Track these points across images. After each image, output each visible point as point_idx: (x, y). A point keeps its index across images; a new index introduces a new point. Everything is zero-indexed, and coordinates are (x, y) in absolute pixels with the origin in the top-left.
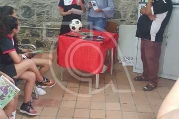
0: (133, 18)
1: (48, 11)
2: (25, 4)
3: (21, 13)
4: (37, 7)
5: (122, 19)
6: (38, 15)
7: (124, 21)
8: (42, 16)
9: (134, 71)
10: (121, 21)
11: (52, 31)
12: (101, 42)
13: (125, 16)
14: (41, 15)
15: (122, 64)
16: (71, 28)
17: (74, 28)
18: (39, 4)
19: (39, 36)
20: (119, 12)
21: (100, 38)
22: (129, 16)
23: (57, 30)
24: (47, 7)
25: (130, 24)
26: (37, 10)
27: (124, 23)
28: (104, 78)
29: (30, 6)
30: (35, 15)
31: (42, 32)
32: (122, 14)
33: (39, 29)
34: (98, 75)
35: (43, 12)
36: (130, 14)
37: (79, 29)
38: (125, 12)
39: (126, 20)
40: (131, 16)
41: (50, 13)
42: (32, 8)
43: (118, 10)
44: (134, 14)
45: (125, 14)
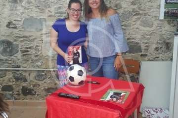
0: (159, 51)
1: (37, 46)
2: (4, 38)
4: (21, 41)
5: (142, 53)
6: (23, 52)
7: (146, 55)
8: (29, 53)
10: (142, 55)
11: (43, 73)
13: (147, 50)
14: (28, 51)
18: (24, 37)
19: (26, 80)
20: (137, 43)
22: (153, 50)
24: (36, 41)
25: (156, 59)
26: (22, 45)
27: (146, 58)
29: (11, 40)
30: (20, 52)
31: (29, 75)
32: (143, 46)
33: (25, 71)
35: (30, 48)
36: (154, 46)
39: (148, 54)
40: (156, 49)
41: (40, 48)
42: (14, 43)
43: (137, 41)
44: (160, 46)
45: (146, 46)
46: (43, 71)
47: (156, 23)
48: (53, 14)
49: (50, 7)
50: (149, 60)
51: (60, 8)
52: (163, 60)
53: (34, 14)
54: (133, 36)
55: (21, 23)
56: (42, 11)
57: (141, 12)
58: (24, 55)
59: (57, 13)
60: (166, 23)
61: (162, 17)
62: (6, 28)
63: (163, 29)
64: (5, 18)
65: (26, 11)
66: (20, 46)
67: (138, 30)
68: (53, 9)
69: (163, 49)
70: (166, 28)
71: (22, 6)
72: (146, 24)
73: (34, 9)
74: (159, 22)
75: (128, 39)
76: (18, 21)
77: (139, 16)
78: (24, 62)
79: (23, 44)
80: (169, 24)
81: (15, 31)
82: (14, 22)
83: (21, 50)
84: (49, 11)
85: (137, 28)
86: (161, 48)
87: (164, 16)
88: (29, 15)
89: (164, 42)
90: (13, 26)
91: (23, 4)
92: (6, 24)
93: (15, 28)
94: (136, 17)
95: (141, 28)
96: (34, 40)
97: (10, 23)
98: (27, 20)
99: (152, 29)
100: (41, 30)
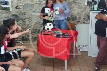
0: (85, 20)
1: (29, 17)
2: (14, 14)
6: (23, 20)
7: (79, 22)
9: (89, 55)
10: (77, 22)
12: (68, 38)
13: (80, 19)
14: (25, 20)
15: (80, 50)
16: (46, 28)
17: (48, 29)
18: (23, 13)
20: (75, 16)
21: (66, 35)
22: (83, 19)
23: (35, 29)
25: (84, 23)
27: (80, 23)
28: (70, 62)
29: (18, 14)
30: (21, 20)
33: (24, 29)
34: (67, 61)
35: (26, 18)
36: (83, 17)
37: (52, 29)
39: (80, 21)
40: (84, 19)
41: (31, 18)
42: (19, 16)
43: (75, 15)
44: (85, 17)
45: (80, 17)
47: (83, 7)
48: (37, 2)
50: (81, 24)
52: (87, 24)
53: (28, 3)
54: (73, 13)
55: (22, 7)
57: (77, 2)
58: (23, 22)
59: (39, 2)
60: (88, 7)
62: (15, 9)
63: (87, 10)
64: (15, 4)
66: (21, 17)
67: (75, 10)
69: (87, 19)
70: (88, 9)
72: (79, 7)
74: (85, 6)
75: (71, 14)
76: (21, 5)
77: (76, 4)
78: (23, 25)
79: (23, 16)
81: (20, 10)
82: (19, 6)
83: (22, 19)
85: (75, 9)
87: (87, 4)
88: (26, 3)
89: (87, 15)
90: (19, 8)
92: (15, 7)
93: (20, 9)
94: (75, 4)
95: (77, 9)
97: (17, 6)
98: (25, 5)
99: (82, 9)
100: (31, 10)
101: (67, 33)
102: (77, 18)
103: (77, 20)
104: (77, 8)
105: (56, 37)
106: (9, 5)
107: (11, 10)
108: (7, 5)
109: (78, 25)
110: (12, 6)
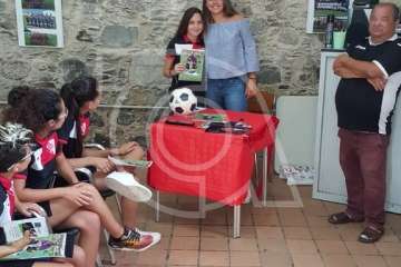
0: (307, 82)
1: (122, 70)
2: (71, 57)
3: (62, 74)
5: (282, 84)
7: (286, 87)
8: (109, 80)
10: (281, 87)
11: (130, 114)
12: (245, 135)
13: (288, 79)
14: (107, 78)
15: (286, 180)
19: (102, 124)
20: (275, 68)
21: (240, 127)
22: (298, 78)
24: (121, 61)
25: (302, 93)
27: (288, 92)
29: (82, 59)
31: (108, 115)
32: (283, 73)
33: (102, 109)
34: (239, 207)
35: (110, 72)
36: (299, 73)
38: (288, 68)
39: (290, 85)
40: (302, 78)
41: (126, 73)
42: (87, 64)
43: (274, 64)
44: (307, 74)
45: (289, 73)
46: (130, 110)
47: (302, 38)
48: (149, 21)
49: (144, 10)
50: (292, 94)
51: (159, 12)
52: (311, 95)
53: (119, 20)
54: (268, 57)
55: (99, 34)
56: (132, 15)
57: (280, 21)
59: (156, 19)
60: (316, 39)
61: (310, 30)
62: (76, 41)
63: (313, 48)
64: (74, 25)
65: (109, 15)
67: (275, 48)
68: (149, 13)
69: (312, 77)
70: (316, 46)
71: (103, 8)
72: (287, 39)
73: (121, 12)
74: (306, 37)
75: (261, 62)
76: (95, 30)
77: (277, 28)
80: (321, 40)
81: (90, 46)
82: (88, 32)
84: (144, 16)
85: (274, 46)
86: (309, 76)
87: (314, 28)
88: (112, 22)
89: (314, 67)
90: (87, 38)
91: (104, 4)
92: (76, 34)
93: (90, 41)
94: (273, 28)
95: (280, 45)
96: (117, 60)
97: (82, 33)
98: (108, 28)
99: (296, 47)
100: (129, 45)
101: (242, 120)
102: (279, 74)
103: (280, 81)
104: (279, 41)
105: (207, 130)
106: (55, 28)
107: (60, 44)
108: (48, 27)
109: (282, 97)
110: (65, 31)
